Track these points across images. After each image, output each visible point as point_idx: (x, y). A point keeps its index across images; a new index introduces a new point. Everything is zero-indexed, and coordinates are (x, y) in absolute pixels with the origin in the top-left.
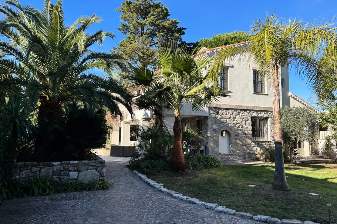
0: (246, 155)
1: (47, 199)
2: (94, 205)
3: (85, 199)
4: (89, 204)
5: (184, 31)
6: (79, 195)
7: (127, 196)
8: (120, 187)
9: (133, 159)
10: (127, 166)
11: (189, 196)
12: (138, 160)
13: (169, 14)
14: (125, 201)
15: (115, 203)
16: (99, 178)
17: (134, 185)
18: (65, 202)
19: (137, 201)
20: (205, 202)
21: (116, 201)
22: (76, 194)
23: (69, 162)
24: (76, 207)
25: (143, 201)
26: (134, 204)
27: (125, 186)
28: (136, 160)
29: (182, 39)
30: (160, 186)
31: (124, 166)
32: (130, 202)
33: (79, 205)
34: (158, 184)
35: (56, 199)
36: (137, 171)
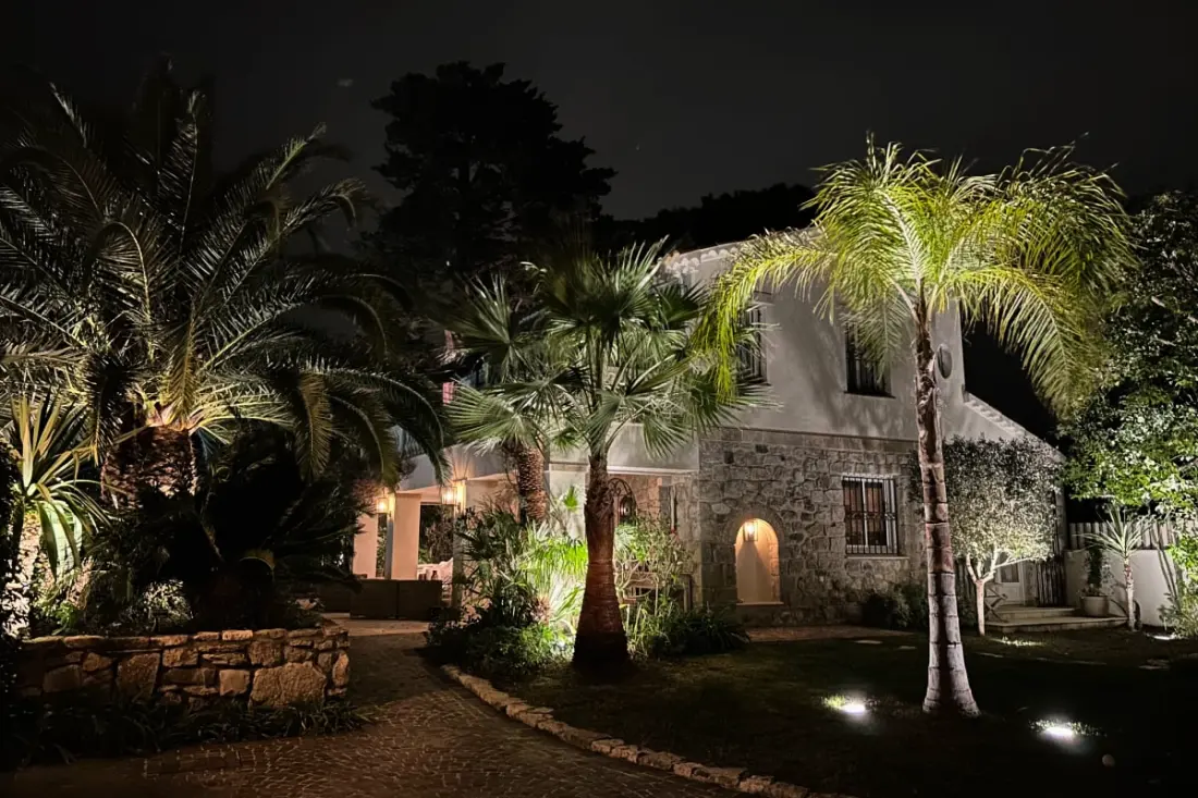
0: (829, 607)
1: (145, 767)
2: (321, 783)
3: (284, 764)
4: (300, 780)
5: (608, 181)
6: (260, 752)
7: (430, 752)
8: (402, 720)
9: (440, 627)
10: (418, 651)
11: (647, 746)
12: (457, 629)
13: (556, 121)
14: (425, 768)
15: (394, 775)
16: (326, 692)
17: (452, 714)
18: (214, 776)
19: (468, 766)
20: (703, 764)
21: (396, 768)
22: (247, 747)
23: (221, 637)
24: (257, 790)
25: (491, 766)
26: (458, 776)
27: (417, 718)
28: (449, 629)
29: (600, 208)
30: (544, 714)
31: (407, 652)
32: (446, 768)
33: (266, 784)
34: (537, 710)
35: (179, 766)
36: (455, 665)
